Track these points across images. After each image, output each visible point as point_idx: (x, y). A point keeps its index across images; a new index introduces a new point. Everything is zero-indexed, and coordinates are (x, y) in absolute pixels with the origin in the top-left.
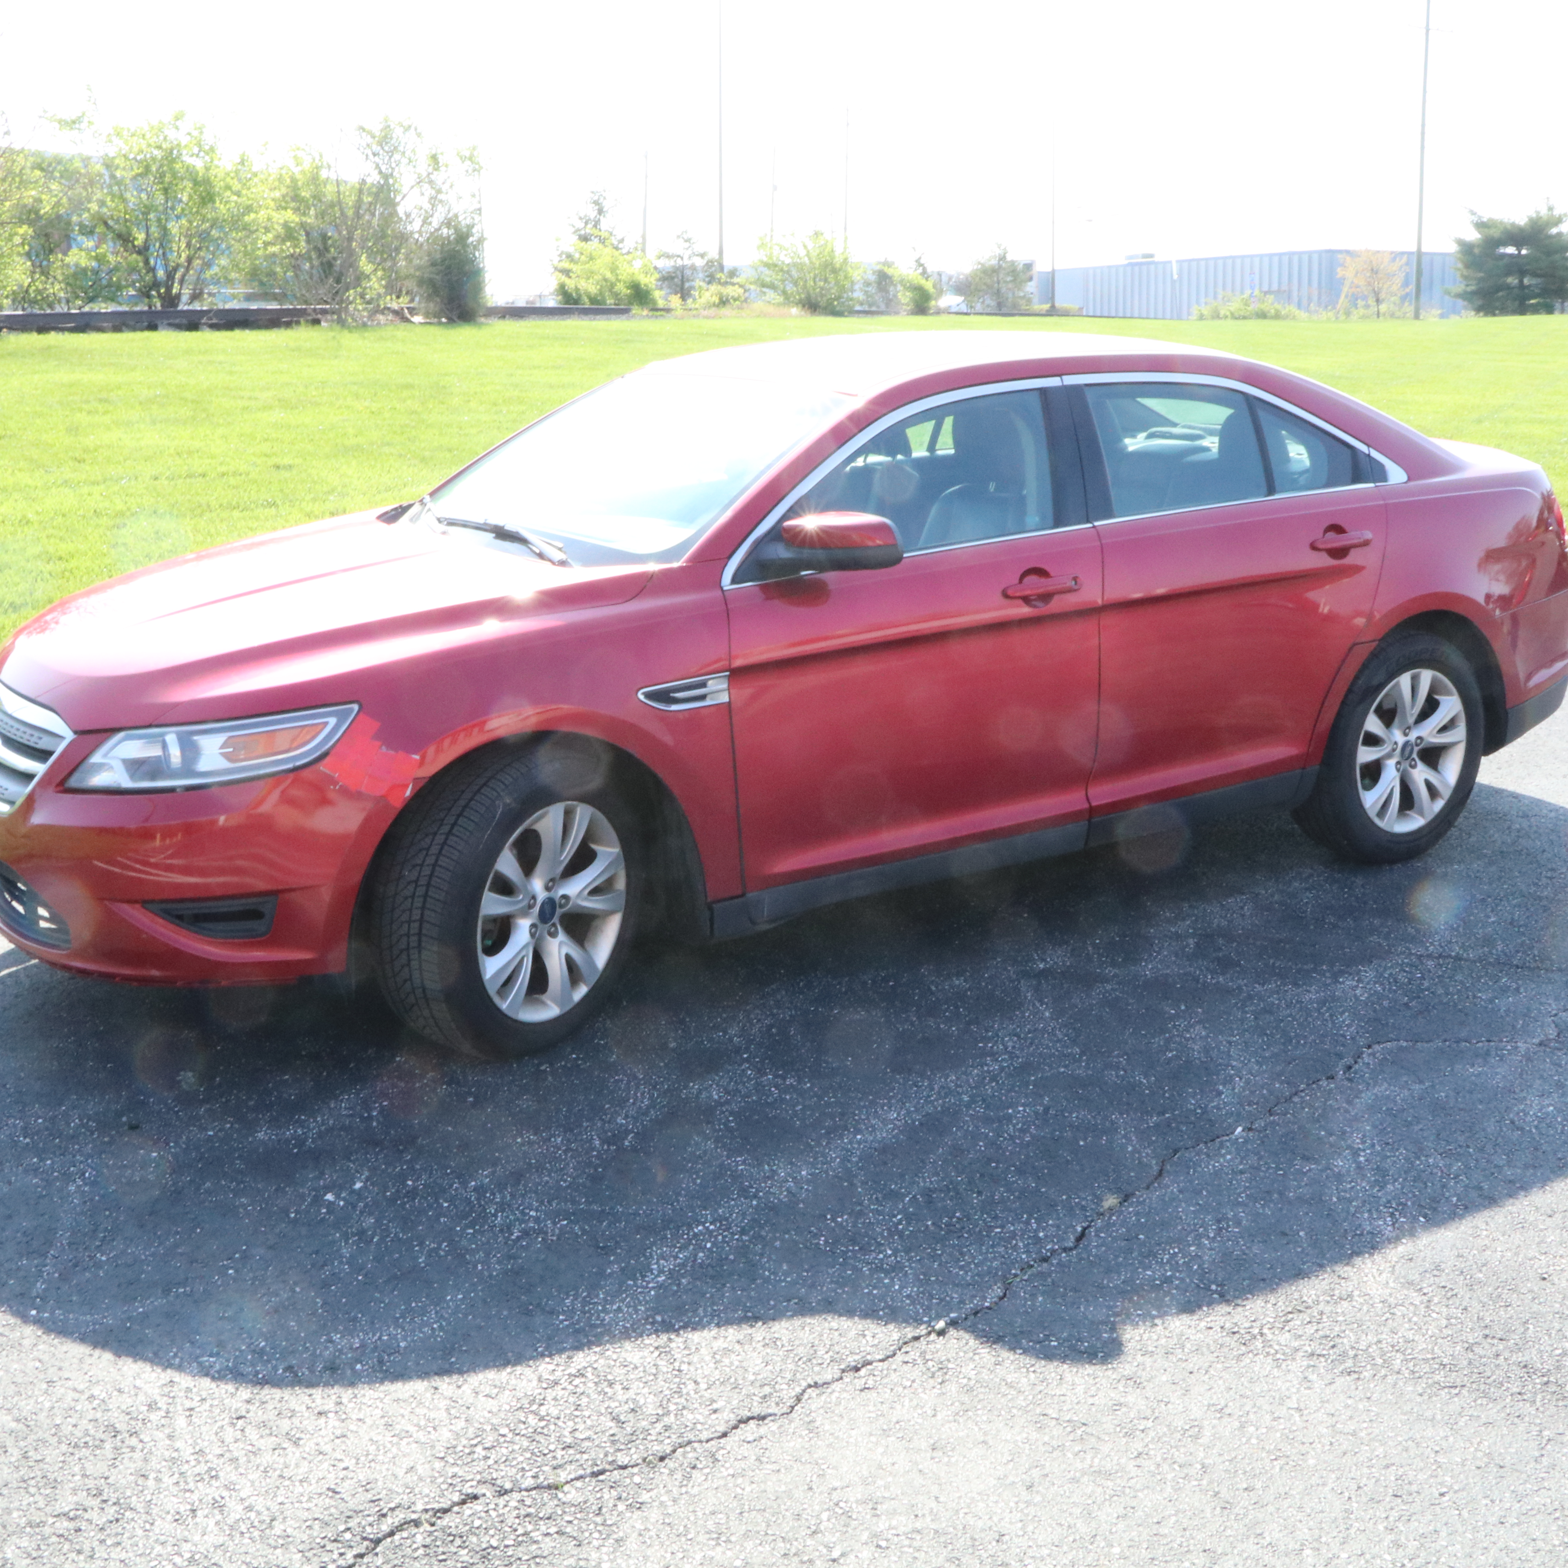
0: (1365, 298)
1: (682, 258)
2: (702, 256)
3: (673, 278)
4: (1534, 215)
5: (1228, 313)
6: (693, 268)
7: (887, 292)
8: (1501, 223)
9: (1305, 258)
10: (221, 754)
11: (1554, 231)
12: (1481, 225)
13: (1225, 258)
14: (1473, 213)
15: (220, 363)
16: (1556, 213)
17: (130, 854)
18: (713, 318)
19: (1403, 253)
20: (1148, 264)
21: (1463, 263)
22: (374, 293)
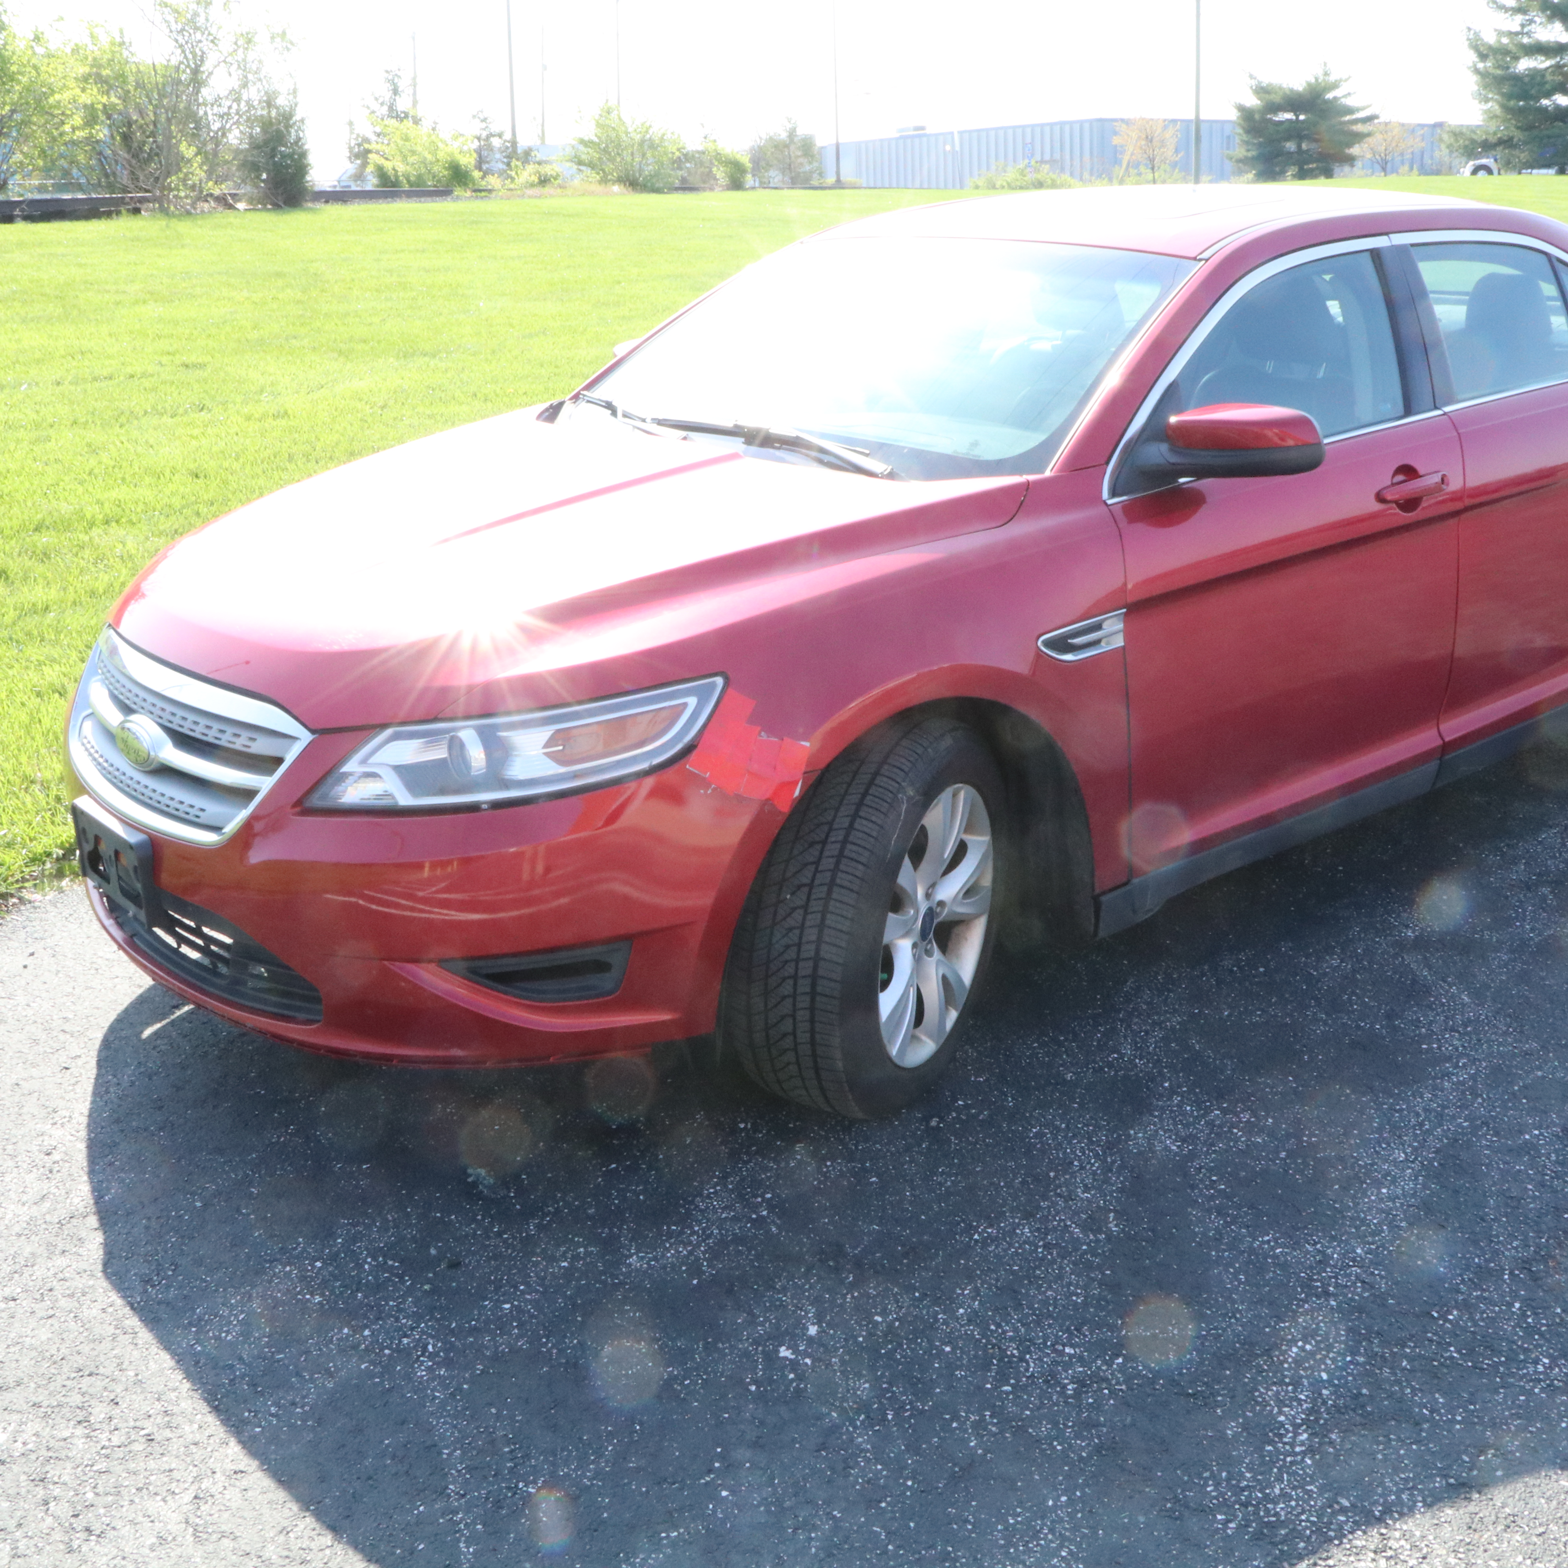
0: (1137, 166)
2: (498, 136)
4: (1313, 81)
5: (1005, 184)
8: (1280, 88)
9: (1077, 127)
10: (546, 754)
11: (1330, 96)
12: (1261, 91)
13: (997, 129)
14: (1251, 77)
15: (63, 255)
16: (1332, 78)
17: (386, 887)
18: (540, 197)
19: (1174, 121)
20: (919, 136)
21: (1243, 128)
22: (196, 179)
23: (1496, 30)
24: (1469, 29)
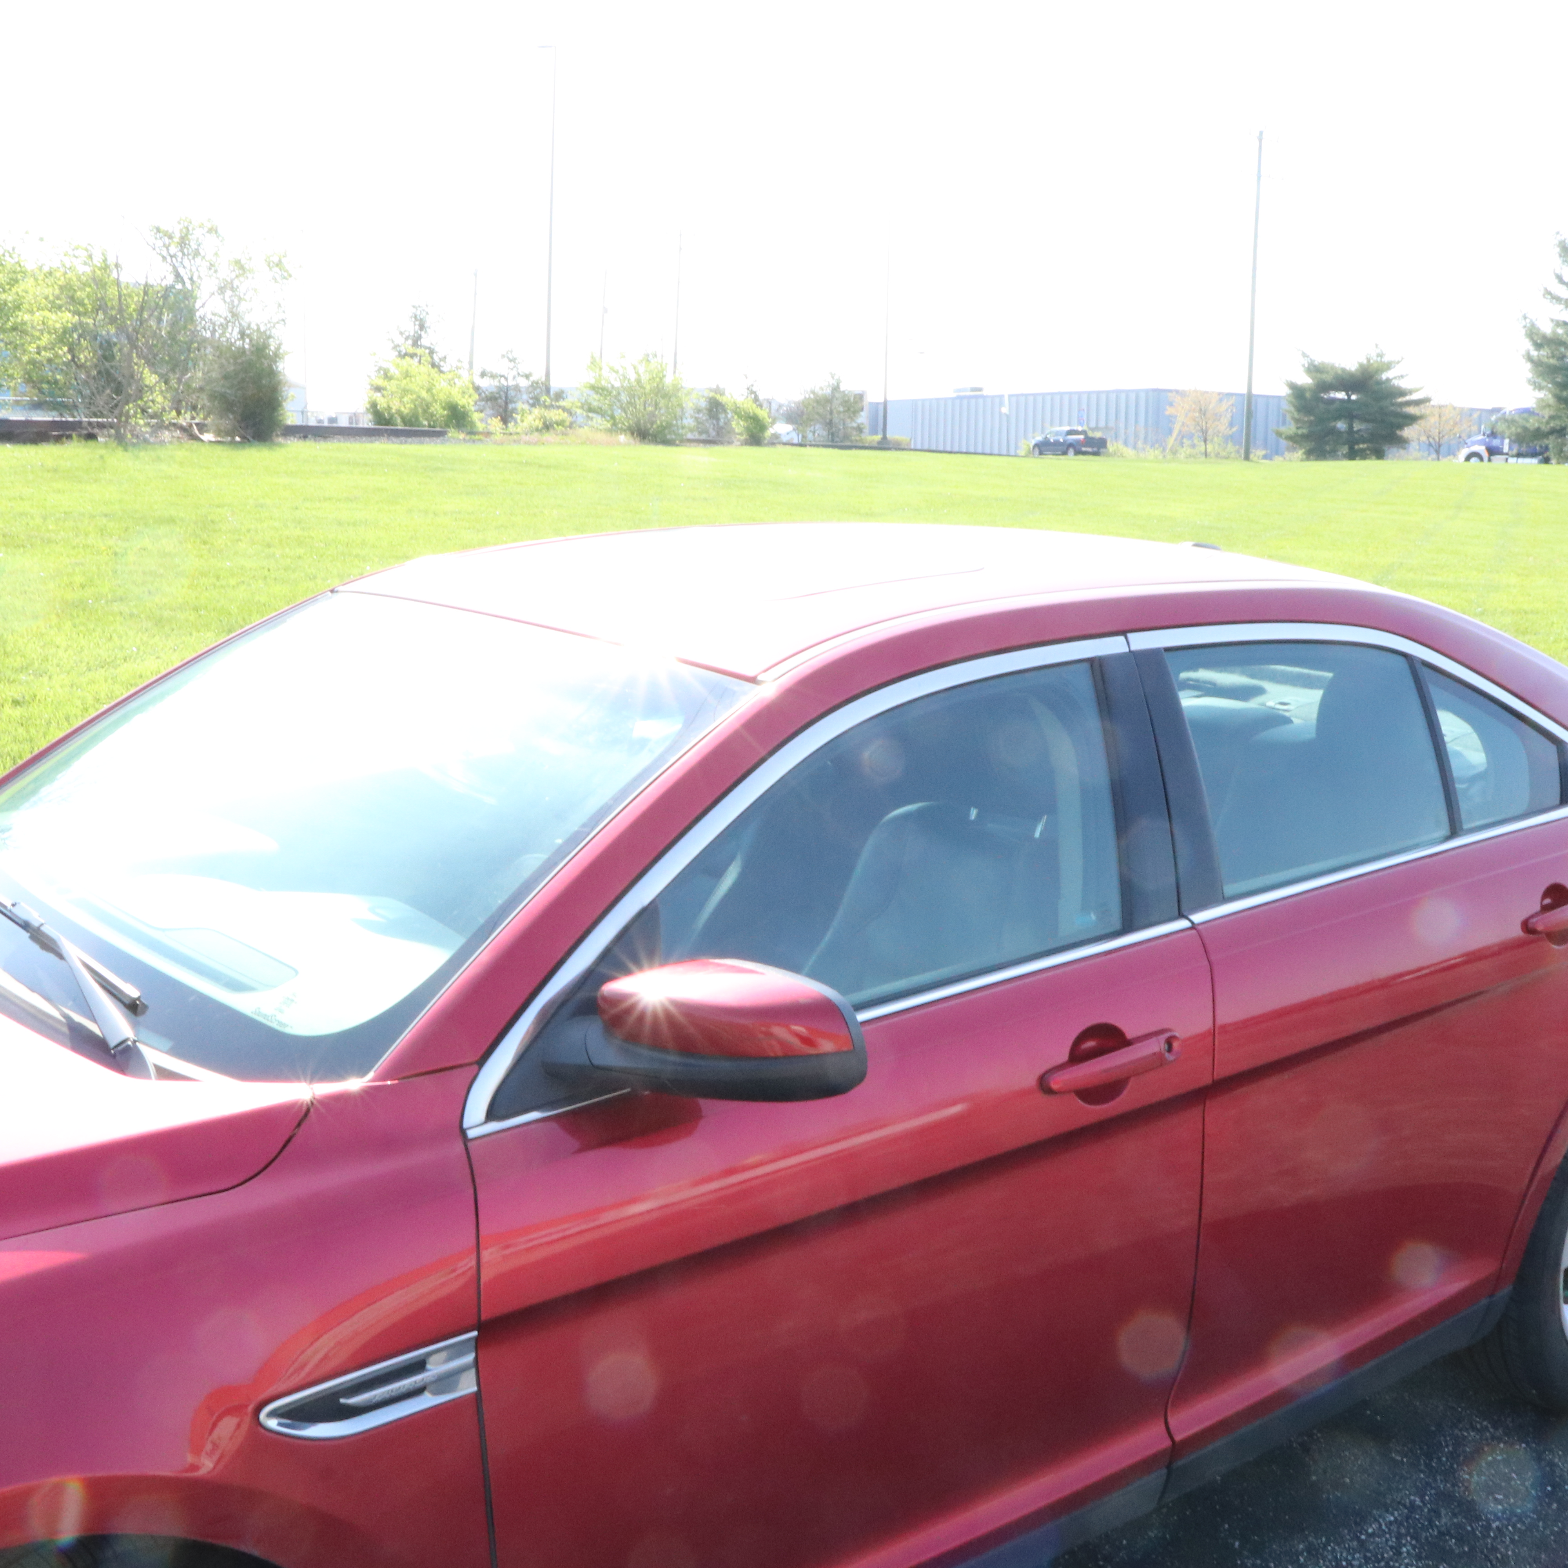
0: (1191, 437)
1: (506, 379)
2: (527, 377)
3: (496, 399)
4: (1365, 362)
6: (517, 388)
7: (718, 419)
8: (1333, 367)
9: (1133, 396)
11: (1384, 376)
12: (1314, 369)
16: (1386, 359)
18: (535, 444)
19: (1229, 395)
20: (976, 397)
21: (1294, 406)
22: (157, 408)
23: (1552, 320)
24: (1525, 318)
